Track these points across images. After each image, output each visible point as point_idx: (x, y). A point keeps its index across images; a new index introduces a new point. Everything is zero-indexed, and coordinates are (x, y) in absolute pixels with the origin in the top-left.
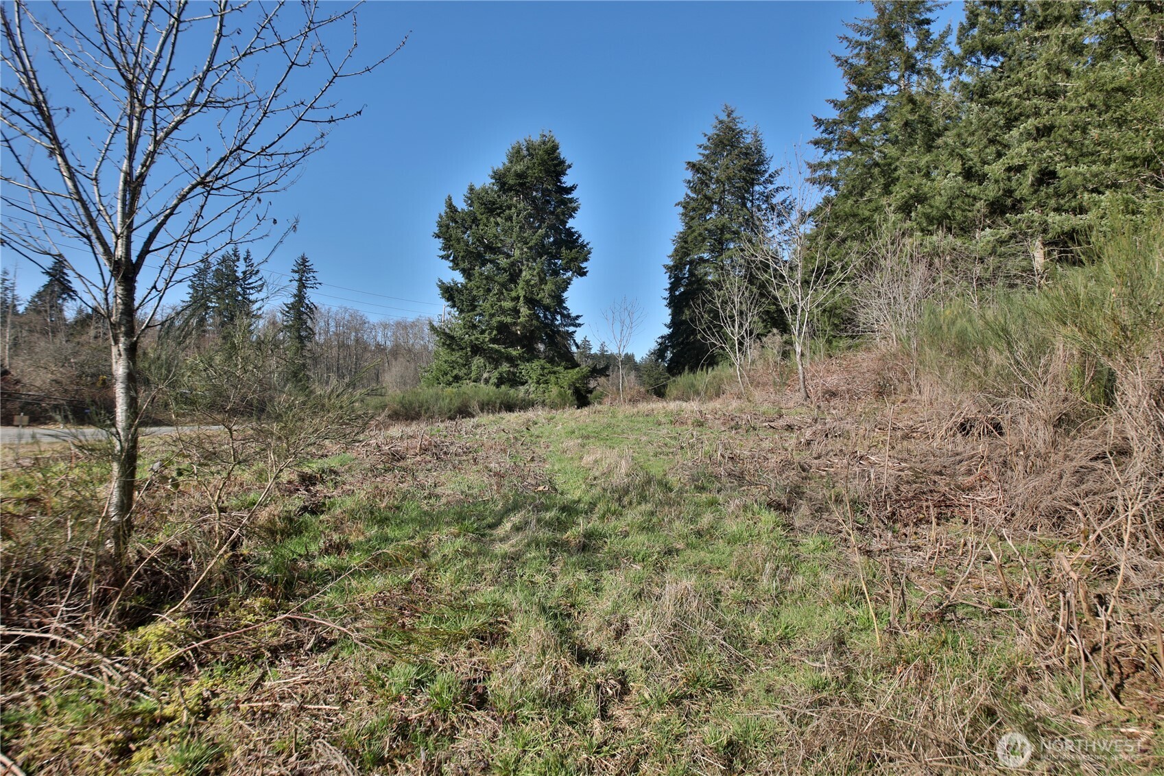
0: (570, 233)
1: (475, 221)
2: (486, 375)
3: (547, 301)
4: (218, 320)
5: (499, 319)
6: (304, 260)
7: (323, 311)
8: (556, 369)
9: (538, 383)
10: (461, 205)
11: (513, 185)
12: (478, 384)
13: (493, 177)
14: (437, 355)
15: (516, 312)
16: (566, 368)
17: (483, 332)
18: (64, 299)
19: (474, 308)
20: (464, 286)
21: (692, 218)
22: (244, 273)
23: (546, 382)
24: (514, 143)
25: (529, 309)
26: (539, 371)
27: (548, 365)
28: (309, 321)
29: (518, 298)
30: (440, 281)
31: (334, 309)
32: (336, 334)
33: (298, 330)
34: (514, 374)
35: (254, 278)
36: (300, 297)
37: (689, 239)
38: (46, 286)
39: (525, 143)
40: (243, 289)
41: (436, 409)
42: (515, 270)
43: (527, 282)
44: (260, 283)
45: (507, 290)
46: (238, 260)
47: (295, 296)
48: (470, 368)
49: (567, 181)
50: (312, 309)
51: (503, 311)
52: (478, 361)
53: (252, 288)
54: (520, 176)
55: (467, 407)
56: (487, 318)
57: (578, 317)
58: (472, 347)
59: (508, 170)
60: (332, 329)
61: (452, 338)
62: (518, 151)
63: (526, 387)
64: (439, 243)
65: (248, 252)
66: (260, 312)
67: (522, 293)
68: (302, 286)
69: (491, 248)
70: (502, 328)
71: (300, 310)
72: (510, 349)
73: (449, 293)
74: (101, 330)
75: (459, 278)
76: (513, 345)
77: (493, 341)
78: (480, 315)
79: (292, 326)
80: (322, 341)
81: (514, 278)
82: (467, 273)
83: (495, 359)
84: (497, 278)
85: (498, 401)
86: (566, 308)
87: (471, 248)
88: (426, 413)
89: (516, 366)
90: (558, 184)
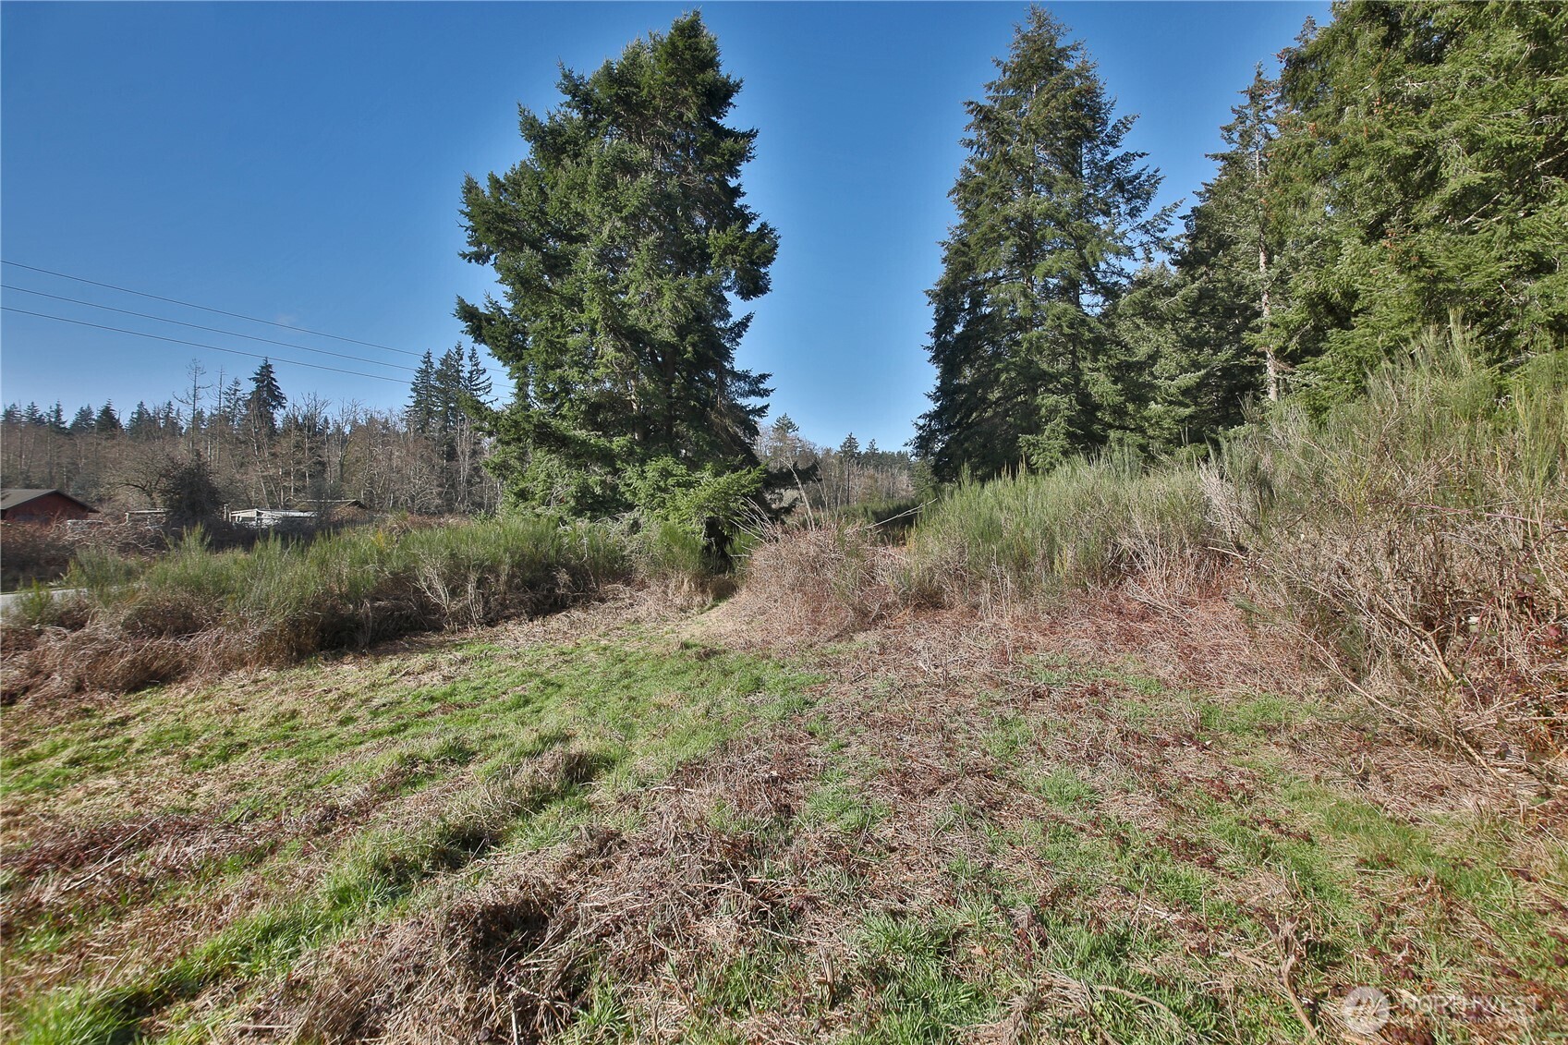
0: (742, 216)
8: (694, 476)
9: (649, 505)
16: (715, 473)
18: (274, 407)
22: (471, 373)
23: (667, 504)
26: (659, 483)
27: (679, 469)
34: (613, 488)
35: (482, 378)
37: (972, 238)
38: (254, 394)
40: (471, 390)
46: (461, 359)
52: (545, 462)
57: (764, 377)
63: (635, 514)
64: (466, 229)
72: (608, 439)
73: (478, 321)
76: (617, 431)
82: (524, 289)
89: (616, 472)
90: (714, 118)
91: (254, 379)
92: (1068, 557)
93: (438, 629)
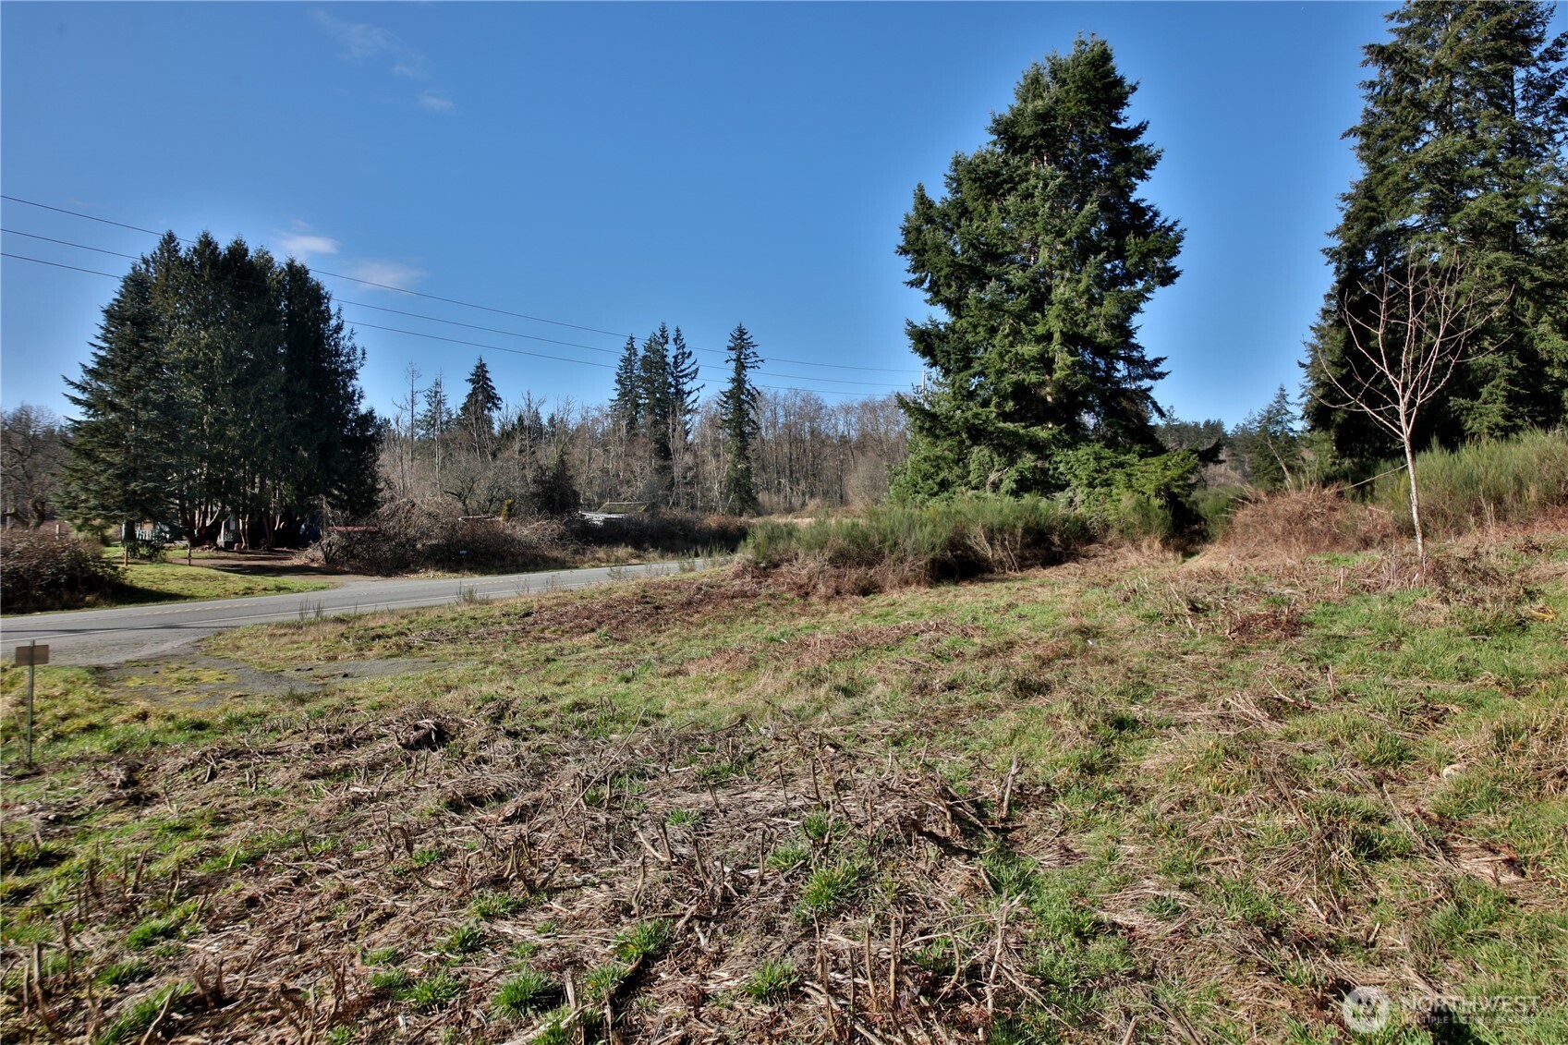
0: (1137, 210)
1: (965, 212)
2: (993, 476)
3: (1104, 337)
4: (650, 418)
5: (1014, 377)
6: (742, 332)
7: (768, 396)
8: (1122, 458)
9: (1091, 485)
10: (939, 194)
11: (1031, 138)
12: (980, 493)
13: (993, 131)
14: (914, 448)
15: (1046, 363)
16: (1142, 456)
17: (985, 404)
18: (489, 409)
19: (968, 364)
20: (951, 329)
21: (1383, 152)
22: (676, 357)
23: (1107, 483)
24: (1029, 69)
25: (1071, 353)
26: (1093, 465)
27: (1107, 453)
28: (752, 412)
29: (1048, 337)
30: (910, 323)
31: (782, 393)
32: (786, 426)
33: (739, 425)
34: (1044, 472)
35: (688, 362)
36: (739, 381)
37: (1381, 192)
38: (470, 396)
39: (1048, 65)
40: (676, 379)
41: (909, 544)
42: (1038, 290)
43: (1067, 304)
44: (693, 368)
45: (1027, 324)
46: (667, 342)
47: (733, 380)
48: (966, 466)
49: (1131, 116)
50: (754, 396)
51: (1022, 363)
52: (979, 453)
53: (686, 376)
54: (1043, 117)
55: (963, 536)
56: (992, 378)
57: (1157, 361)
58: (968, 431)
59: (1019, 113)
60: (782, 420)
61: (933, 417)
62: (1036, 81)
63: (1068, 493)
64: (906, 262)
65: (678, 331)
66: (696, 405)
67: (1056, 327)
68: (741, 367)
69: (993, 255)
70: (1021, 391)
71: (740, 398)
72: (1033, 429)
73: (926, 342)
74: (527, 442)
75: (942, 315)
76: (1040, 421)
77: (1005, 416)
78: (981, 374)
79: (730, 421)
80: (770, 437)
81: (1039, 300)
82: (955, 306)
83: (1009, 448)
84: (1007, 306)
85: (1020, 524)
86: (1136, 347)
87: (960, 259)
88: (891, 552)
89: (1047, 458)
90: (1113, 125)
91: (470, 380)
92: (1533, 493)
93: (992, 572)
